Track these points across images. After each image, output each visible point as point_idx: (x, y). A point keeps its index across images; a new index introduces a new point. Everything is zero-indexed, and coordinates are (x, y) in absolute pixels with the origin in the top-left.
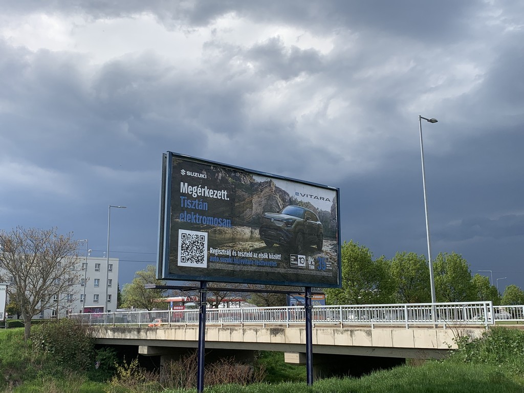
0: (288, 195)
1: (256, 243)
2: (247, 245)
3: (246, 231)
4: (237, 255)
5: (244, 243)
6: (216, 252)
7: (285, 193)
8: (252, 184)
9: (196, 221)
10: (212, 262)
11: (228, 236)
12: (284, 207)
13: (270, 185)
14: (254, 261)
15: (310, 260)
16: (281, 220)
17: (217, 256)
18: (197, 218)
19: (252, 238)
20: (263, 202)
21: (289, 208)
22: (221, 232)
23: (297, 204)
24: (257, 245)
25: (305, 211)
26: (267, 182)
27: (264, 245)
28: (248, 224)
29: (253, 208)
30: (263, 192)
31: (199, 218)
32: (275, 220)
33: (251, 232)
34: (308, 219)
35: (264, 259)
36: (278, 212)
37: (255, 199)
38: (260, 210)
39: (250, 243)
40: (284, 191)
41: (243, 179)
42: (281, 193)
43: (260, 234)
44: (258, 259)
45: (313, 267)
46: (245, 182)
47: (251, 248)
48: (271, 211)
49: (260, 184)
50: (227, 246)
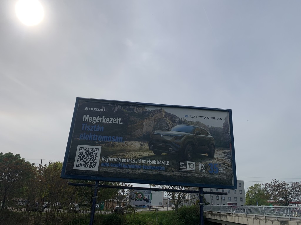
0: (178, 118)
1: (145, 153)
2: (137, 154)
3: (137, 144)
4: (126, 162)
5: (134, 153)
6: (107, 159)
7: (174, 116)
8: (144, 112)
9: (92, 139)
10: (103, 167)
11: (119, 148)
12: (173, 126)
13: (160, 112)
14: (143, 166)
15: (200, 165)
16: (171, 136)
17: (107, 163)
18: (94, 137)
19: (141, 149)
20: (153, 124)
21: (178, 126)
22: (113, 146)
23: (186, 123)
24: (146, 154)
25: (195, 128)
26: (158, 110)
27: (152, 154)
28: (138, 139)
29: (144, 128)
30: (154, 117)
31: (95, 137)
32: (164, 135)
33: (141, 145)
34: (198, 134)
35: (152, 165)
36: (167, 130)
37: (146, 122)
38: (150, 129)
39: (140, 152)
40: (174, 115)
41: (136, 109)
42: (170, 117)
43: (149, 146)
44: (146, 165)
45: (204, 171)
46: (137, 111)
47: (140, 156)
48: (161, 129)
49: (151, 112)
50: (117, 155)
